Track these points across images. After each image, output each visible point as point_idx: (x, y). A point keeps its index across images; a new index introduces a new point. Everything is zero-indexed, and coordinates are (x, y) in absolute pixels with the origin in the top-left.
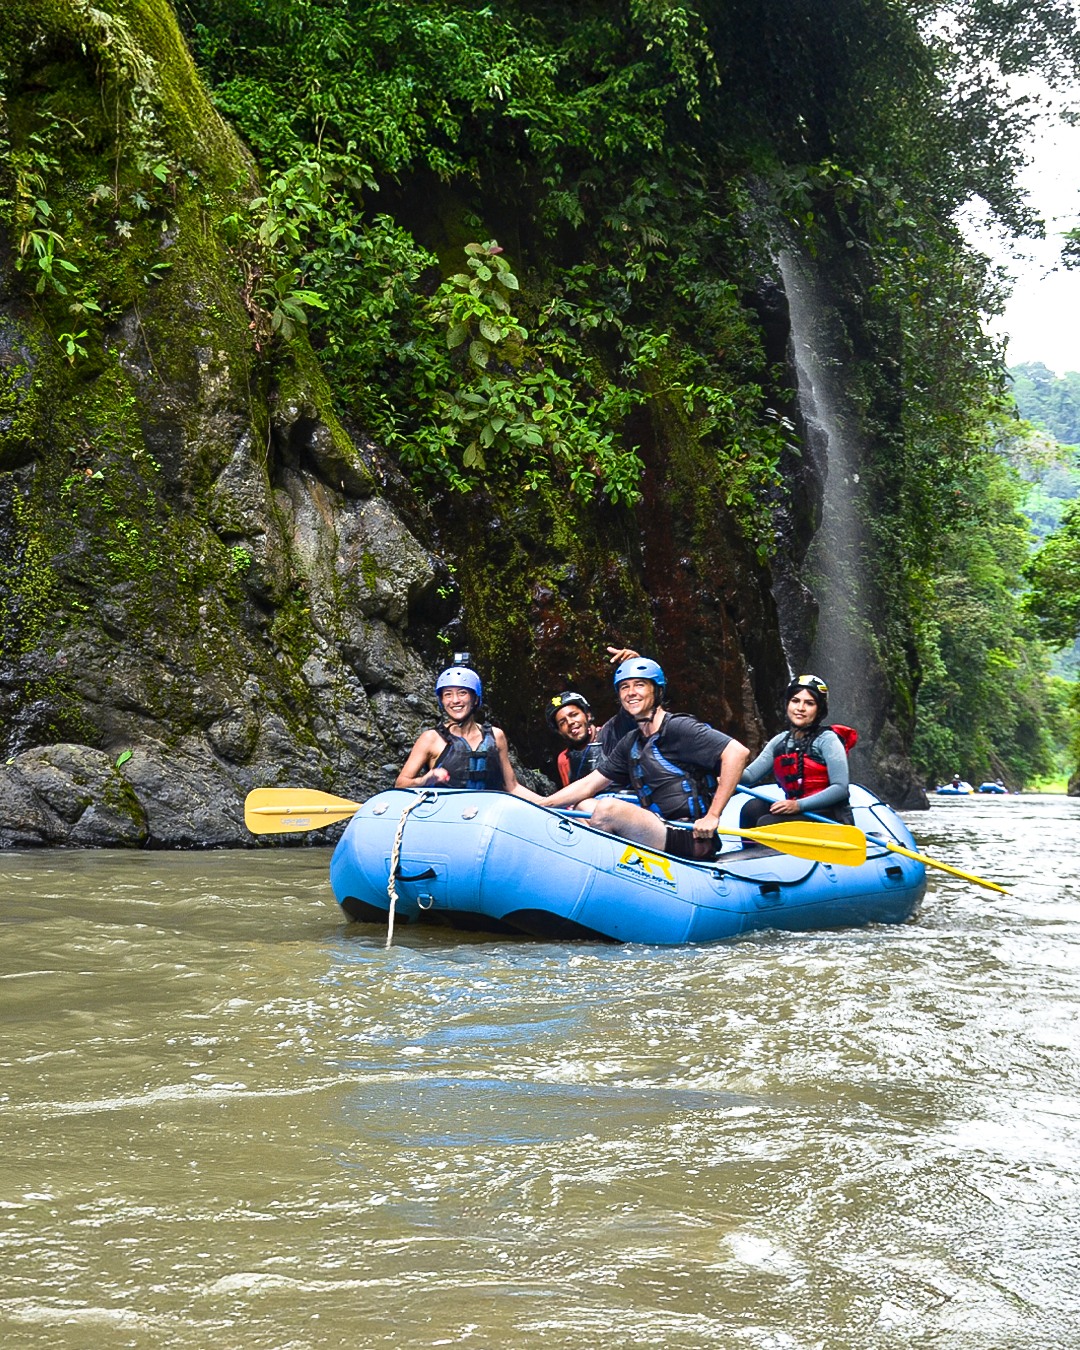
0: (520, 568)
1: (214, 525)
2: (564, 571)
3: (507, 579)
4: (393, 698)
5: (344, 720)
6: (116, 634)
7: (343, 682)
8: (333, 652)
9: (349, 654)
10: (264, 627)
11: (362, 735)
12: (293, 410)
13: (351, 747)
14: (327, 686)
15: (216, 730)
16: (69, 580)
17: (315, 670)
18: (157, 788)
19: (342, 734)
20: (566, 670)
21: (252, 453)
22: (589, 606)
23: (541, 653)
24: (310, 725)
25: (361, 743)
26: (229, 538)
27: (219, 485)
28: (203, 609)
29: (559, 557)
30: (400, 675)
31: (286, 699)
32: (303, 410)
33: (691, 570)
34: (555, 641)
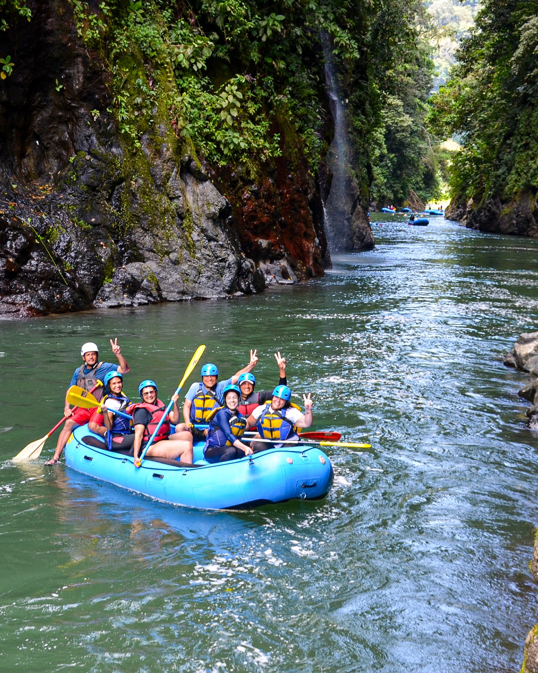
0: (240, 188)
1: (168, 195)
2: (254, 187)
3: (236, 192)
4: (215, 243)
5: (203, 250)
6: (145, 230)
7: (202, 239)
8: (199, 230)
9: (203, 231)
10: (181, 224)
11: (208, 255)
12: (187, 158)
13: (205, 258)
14: (198, 241)
15: (171, 255)
16: (134, 215)
17: (195, 236)
18: (159, 274)
19: (203, 255)
20: (254, 221)
21: (177, 173)
22: (261, 198)
23: (246, 216)
24: (194, 252)
25: (208, 257)
26: (171, 199)
27: (169, 184)
28: (166, 221)
29: (251, 182)
30: (217, 236)
31: (188, 245)
32: (190, 157)
33: (291, 179)
34: (251, 212)
